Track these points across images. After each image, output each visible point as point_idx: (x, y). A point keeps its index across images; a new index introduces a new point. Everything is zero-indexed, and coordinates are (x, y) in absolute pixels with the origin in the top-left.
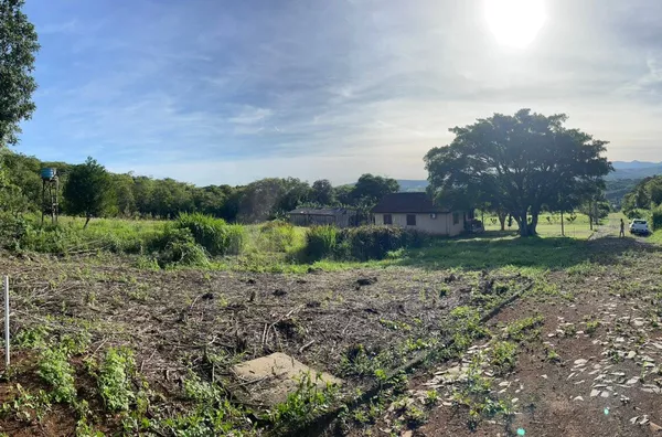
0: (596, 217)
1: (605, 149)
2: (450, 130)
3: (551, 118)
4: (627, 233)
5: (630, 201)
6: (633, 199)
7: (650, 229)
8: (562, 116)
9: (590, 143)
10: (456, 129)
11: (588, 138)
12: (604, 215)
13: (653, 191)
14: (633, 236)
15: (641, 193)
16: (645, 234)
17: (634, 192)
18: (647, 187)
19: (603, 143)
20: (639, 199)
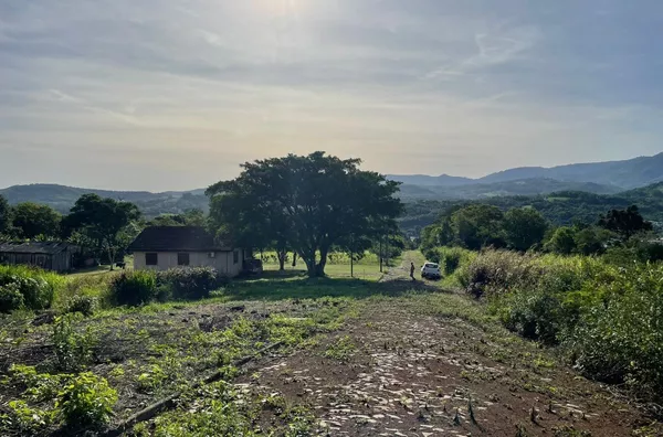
0: (387, 258)
1: (398, 189)
2: (241, 165)
3: (346, 161)
4: (418, 276)
5: (432, 235)
6: (436, 232)
7: (442, 273)
8: (357, 161)
9: (383, 183)
10: (247, 165)
11: (382, 178)
12: (396, 255)
13: (462, 223)
14: (424, 280)
15: (446, 225)
16: (436, 278)
17: (438, 222)
18: (455, 218)
19: (396, 184)
20: (443, 234)
